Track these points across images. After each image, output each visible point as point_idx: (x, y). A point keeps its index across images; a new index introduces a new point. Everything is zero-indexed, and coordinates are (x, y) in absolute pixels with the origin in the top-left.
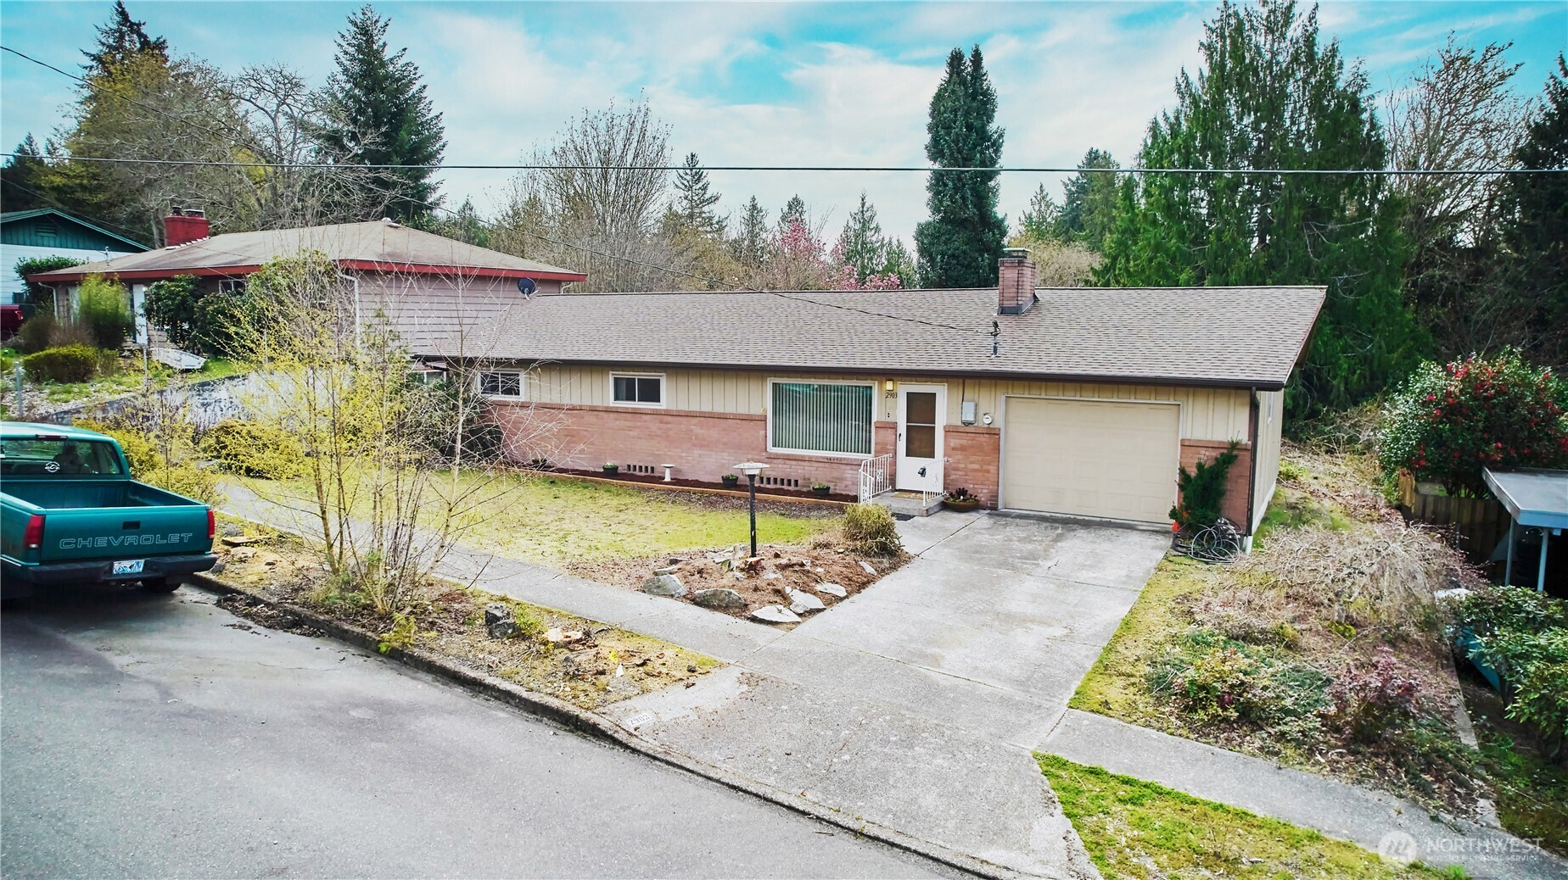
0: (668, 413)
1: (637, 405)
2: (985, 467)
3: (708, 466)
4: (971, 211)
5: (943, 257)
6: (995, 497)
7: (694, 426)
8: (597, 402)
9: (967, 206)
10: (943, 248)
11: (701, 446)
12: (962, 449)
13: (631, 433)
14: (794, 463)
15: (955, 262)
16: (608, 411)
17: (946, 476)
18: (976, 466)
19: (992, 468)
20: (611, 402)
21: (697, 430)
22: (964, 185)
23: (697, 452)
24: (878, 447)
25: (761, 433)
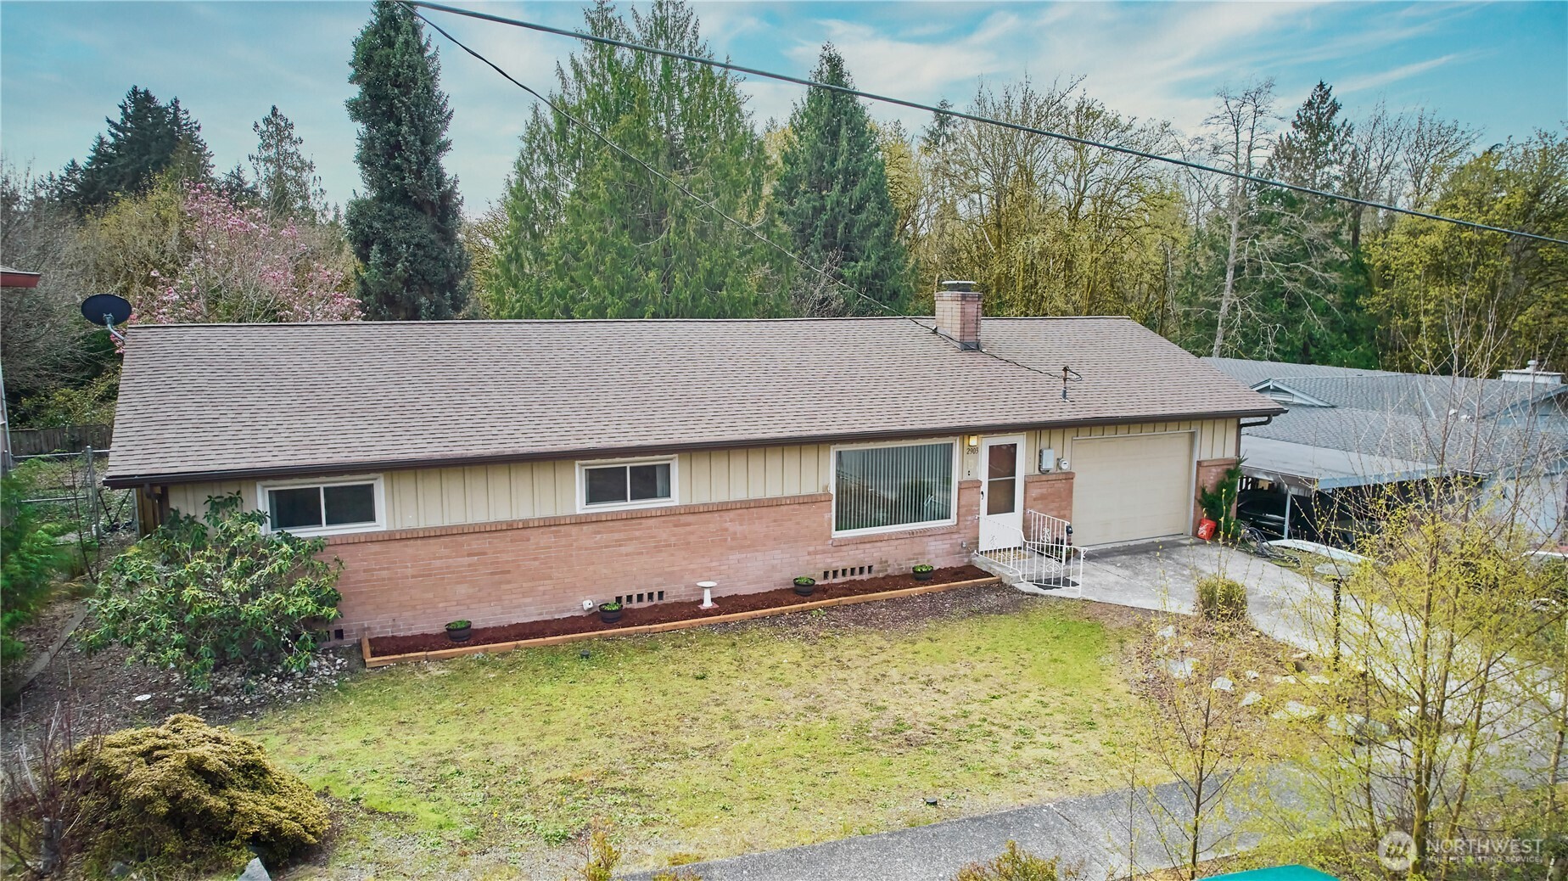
1: (630, 505)
11: (741, 548)
12: (1042, 499)
13: (623, 550)
14: (868, 546)
16: (581, 521)
17: (1025, 528)
21: (735, 528)
24: (963, 510)
25: (826, 516)
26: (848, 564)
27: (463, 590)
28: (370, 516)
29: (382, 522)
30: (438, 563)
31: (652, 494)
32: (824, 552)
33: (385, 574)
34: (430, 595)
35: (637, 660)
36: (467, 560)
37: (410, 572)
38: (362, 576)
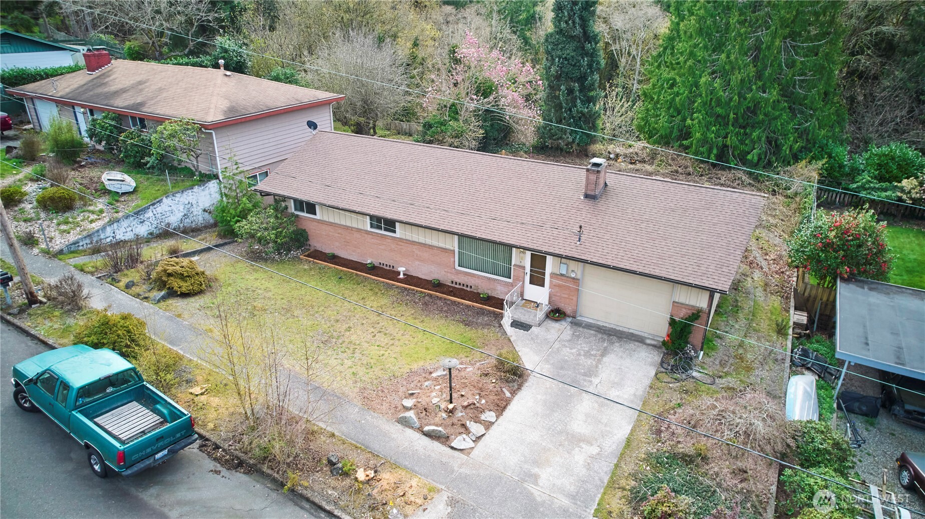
0: (401, 239)
2: (571, 297)
3: (425, 271)
4: (578, 31)
5: (559, 59)
6: (575, 312)
7: (415, 248)
8: (360, 227)
9: (575, 27)
10: (559, 53)
11: (419, 260)
12: (559, 286)
13: (381, 247)
14: (469, 277)
15: (566, 62)
16: (367, 232)
17: (550, 298)
18: (566, 296)
19: (575, 298)
20: (369, 228)
21: (417, 252)
22: (574, 14)
23: (417, 263)
24: (517, 277)
25: (452, 259)
28: (315, 213)
29: (318, 216)
30: (331, 234)
31: (390, 231)
32: (452, 273)
33: (319, 232)
37: (325, 233)
38: (314, 232)
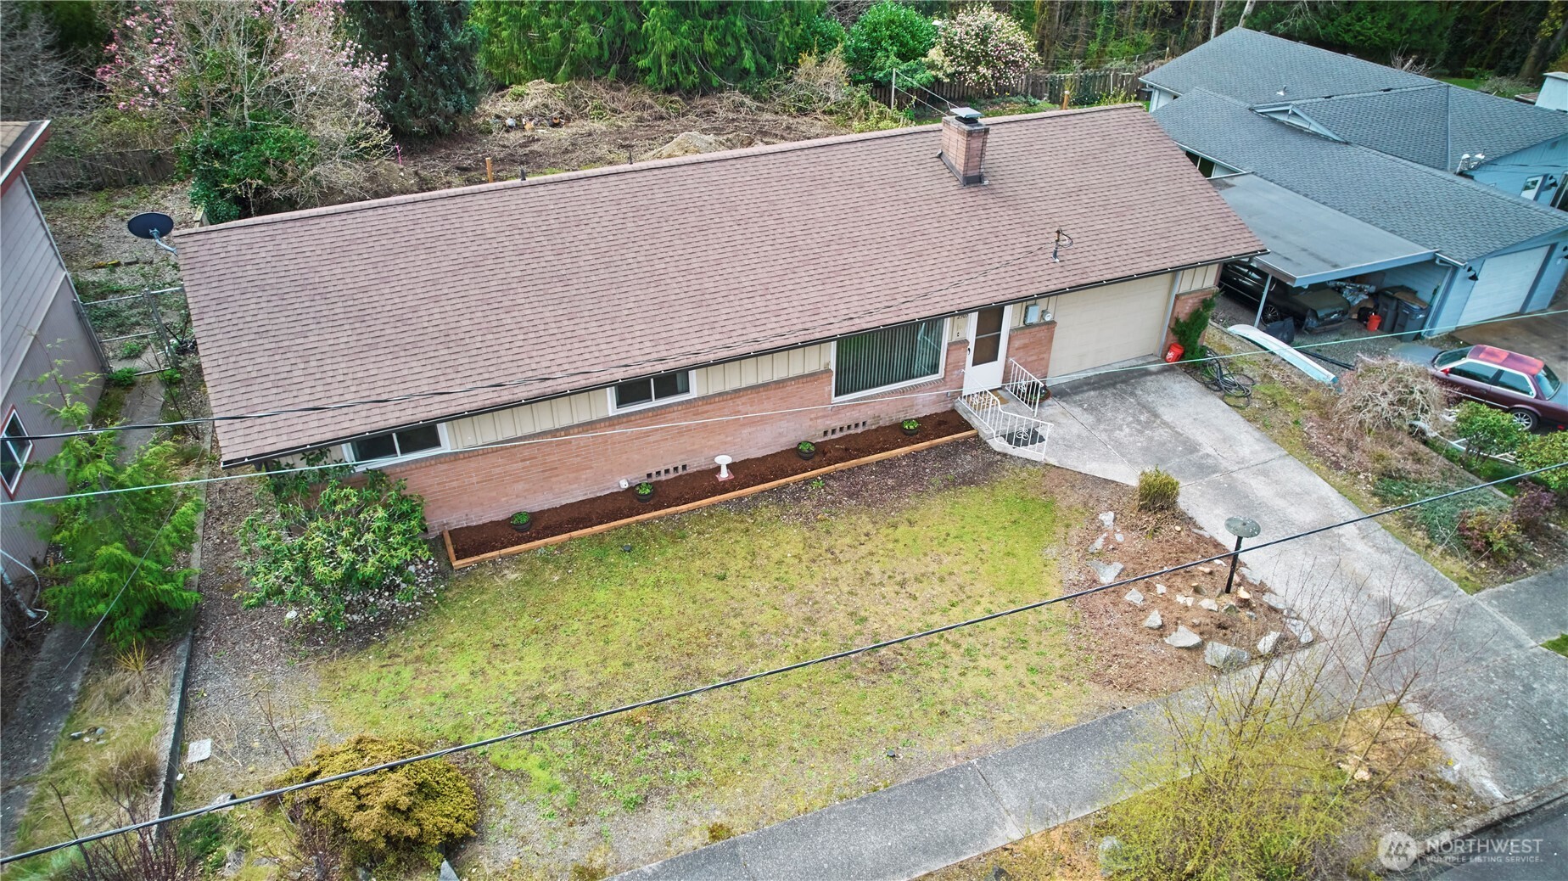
0: (705, 399)
1: (655, 403)
2: (1041, 356)
8: (589, 417)
12: (1021, 347)
14: (863, 407)
19: (1046, 355)
20: (612, 411)
24: (950, 367)
25: (827, 389)
26: (844, 423)
27: (520, 486)
28: (437, 443)
29: (447, 446)
30: (497, 470)
31: (675, 392)
32: (824, 416)
33: (455, 484)
34: (494, 494)
35: (670, 552)
36: (521, 465)
37: (475, 480)
38: (436, 488)
